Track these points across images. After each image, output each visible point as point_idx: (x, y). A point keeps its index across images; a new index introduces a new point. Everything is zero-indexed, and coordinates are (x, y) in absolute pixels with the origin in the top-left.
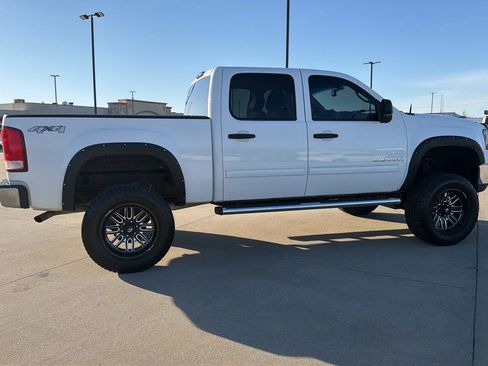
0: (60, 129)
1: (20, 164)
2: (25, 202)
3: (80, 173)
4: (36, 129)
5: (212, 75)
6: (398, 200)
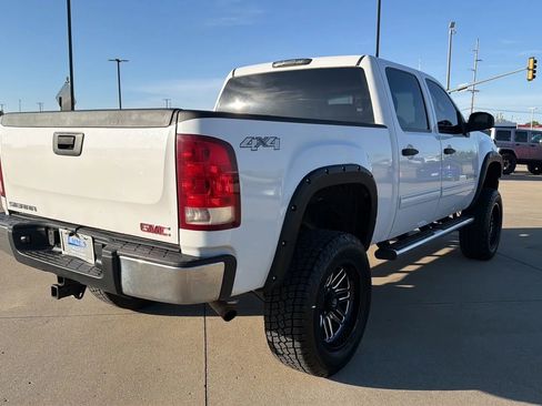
0: (274, 142)
1: (225, 214)
4: (249, 143)
5: (366, 65)
6: (473, 219)
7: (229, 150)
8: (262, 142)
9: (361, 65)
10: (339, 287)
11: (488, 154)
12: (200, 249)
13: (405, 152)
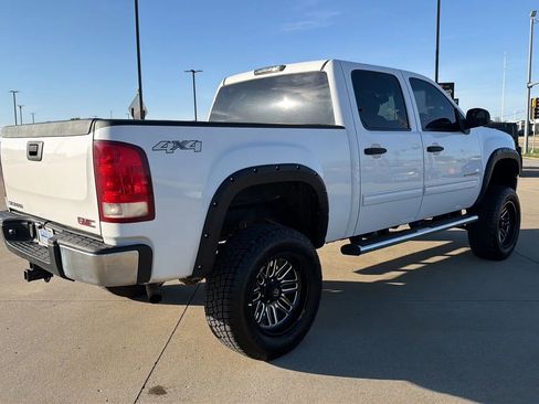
0: (195, 145)
4: (164, 146)
5: (329, 70)
6: (476, 217)
7: (139, 153)
8: (180, 145)
9: (325, 70)
10: (284, 279)
11: (496, 151)
12: (116, 239)
13: (368, 152)
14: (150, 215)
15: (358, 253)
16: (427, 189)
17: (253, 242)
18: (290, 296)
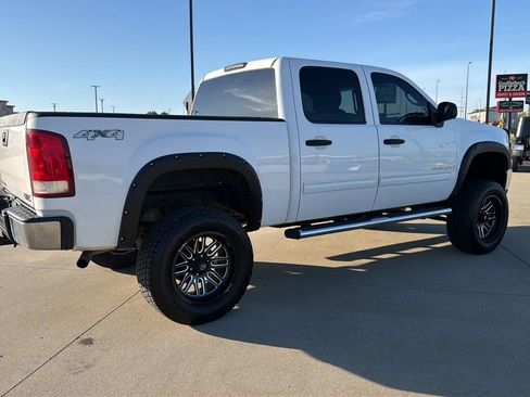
0: (117, 133)
1: (62, 186)
2: (67, 241)
3: (149, 193)
4: (85, 134)
5: (277, 66)
6: (450, 210)
7: (62, 139)
8: (102, 134)
9: (274, 67)
11: (475, 145)
12: (42, 211)
13: (309, 143)
14: (71, 193)
15: (298, 237)
16: (382, 181)
17: (176, 220)
18: (221, 271)
